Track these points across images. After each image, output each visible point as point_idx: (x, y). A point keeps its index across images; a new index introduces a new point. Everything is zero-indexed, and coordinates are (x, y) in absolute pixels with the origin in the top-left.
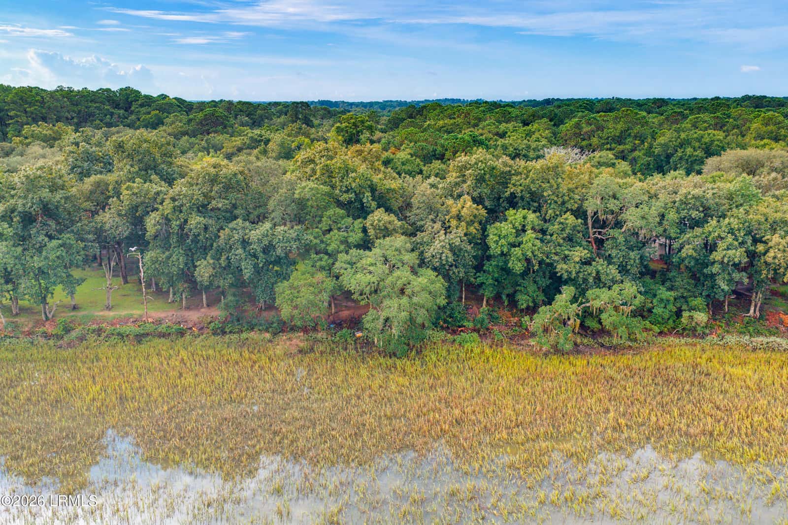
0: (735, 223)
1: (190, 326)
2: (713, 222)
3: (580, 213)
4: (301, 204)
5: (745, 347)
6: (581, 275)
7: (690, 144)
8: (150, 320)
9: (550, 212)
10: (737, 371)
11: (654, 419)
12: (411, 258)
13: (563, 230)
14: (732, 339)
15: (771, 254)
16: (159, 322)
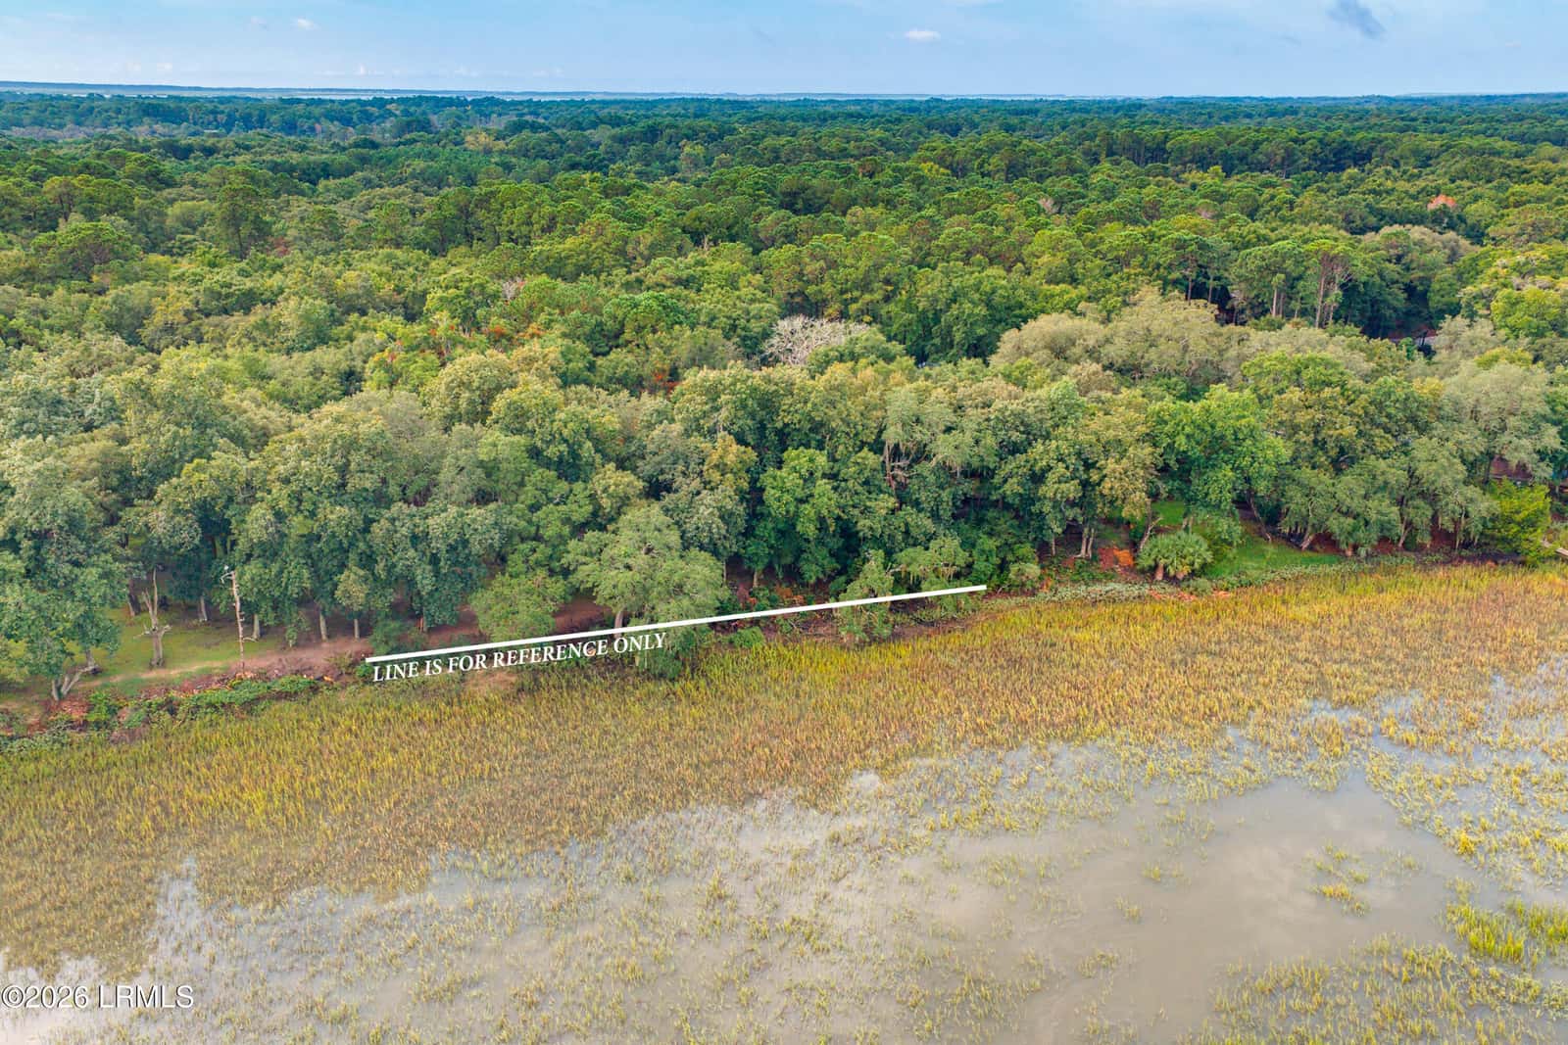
0: (1065, 449)
1: (318, 675)
2: (1039, 447)
3: (877, 447)
4: (490, 469)
5: (1083, 603)
6: (887, 532)
7: (965, 295)
8: (249, 675)
9: (841, 448)
10: (1083, 636)
11: (1012, 712)
12: (674, 538)
13: (861, 472)
14: (1066, 592)
15: (1107, 484)
16: (263, 676)
